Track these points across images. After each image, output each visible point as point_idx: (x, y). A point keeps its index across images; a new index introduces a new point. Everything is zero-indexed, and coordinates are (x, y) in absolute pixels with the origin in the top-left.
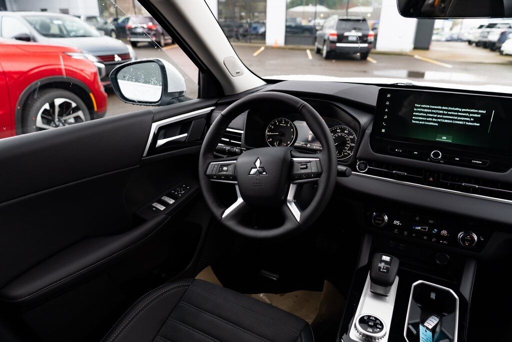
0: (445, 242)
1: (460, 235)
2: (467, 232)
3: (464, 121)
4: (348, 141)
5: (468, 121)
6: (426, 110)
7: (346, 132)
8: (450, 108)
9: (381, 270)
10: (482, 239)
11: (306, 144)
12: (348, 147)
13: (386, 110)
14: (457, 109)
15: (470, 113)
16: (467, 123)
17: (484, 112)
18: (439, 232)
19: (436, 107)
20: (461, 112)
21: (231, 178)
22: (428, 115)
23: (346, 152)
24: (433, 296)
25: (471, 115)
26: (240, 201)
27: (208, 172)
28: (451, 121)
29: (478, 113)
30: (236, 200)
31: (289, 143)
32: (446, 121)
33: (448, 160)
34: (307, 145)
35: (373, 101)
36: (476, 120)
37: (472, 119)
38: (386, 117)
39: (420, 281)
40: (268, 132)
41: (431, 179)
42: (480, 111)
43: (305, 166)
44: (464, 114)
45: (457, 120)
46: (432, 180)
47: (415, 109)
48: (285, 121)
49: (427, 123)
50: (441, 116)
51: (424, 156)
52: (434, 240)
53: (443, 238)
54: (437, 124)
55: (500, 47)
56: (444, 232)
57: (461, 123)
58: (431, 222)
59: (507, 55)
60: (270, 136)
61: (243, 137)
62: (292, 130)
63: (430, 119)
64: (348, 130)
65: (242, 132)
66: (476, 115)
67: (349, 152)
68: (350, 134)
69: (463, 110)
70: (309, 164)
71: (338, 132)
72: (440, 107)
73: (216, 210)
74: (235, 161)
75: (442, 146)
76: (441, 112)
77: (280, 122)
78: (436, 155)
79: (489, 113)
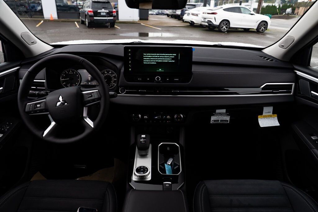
0: (170, 121)
1: (175, 116)
2: (178, 114)
4: (112, 77)
5: (170, 60)
6: (149, 56)
7: (110, 72)
8: (160, 54)
9: (142, 142)
10: (185, 116)
11: (88, 83)
12: (113, 81)
13: (130, 58)
14: (163, 54)
15: (169, 56)
16: (169, 61)
17: (175, 55)
18: (166, 117)
19: (154, 54)
20: (166, 56)
21: (44, 111)
22: (151, 59)
23: (112, 84)
24: (168, 149)
25: (170, 57)
26: (53, 123)
27: (27, 110)
28: (162, 61)
29: (173, 56)
30: (50, 124)
31: (77, 83)
32: (160, 61)
33: (164, 80)
35: (122, 54)
36: (173, 59)
37: (171, 59)
38: (130, 62)
39: (162, 143)
40: (62, 78)
41: (158, 91)
42: (174, 55)
43: (90, 95)
45: (164, 60)
47: (144, 56)
48: (72, 71)
49: (151, 63)
50: (157, 59)
51: (152, 80)
52: (164, 121)
53: (168, 119)
54: (156, 63)
55: (182, 18)
56: (168, 117)
57: (166, 61)
58: (162, 113)
60: (63, 81)
61: (45, 84)
62: (77, 75)
63: (152, 61)
64: (111, 72)
65: (45, 81)
66: (172, 57)
67: (114, 84)
68: (112, 74)
69: (166, 55)
70: (92, 94)
71: (106, 73)
72: (156, 54)
73: (37, 133)
74: (45, 100)
75: (159, 74)
76: (156, 56)
77: (69, 71)
78: (158, 79)
79: (177, 55)
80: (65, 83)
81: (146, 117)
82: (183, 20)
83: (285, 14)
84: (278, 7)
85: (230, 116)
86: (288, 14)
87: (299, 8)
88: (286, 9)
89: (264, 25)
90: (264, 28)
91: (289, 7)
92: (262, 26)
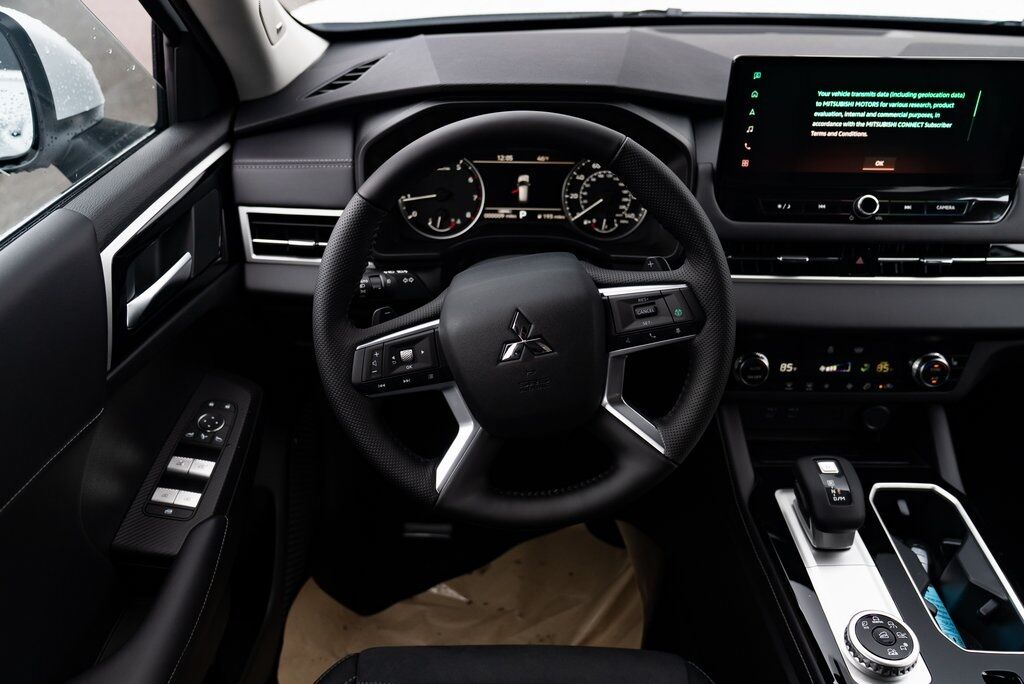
0: (888, 386)
3: (921, 120)
5: (929, 120)
6: (842, 104)
8: (894, 95)
9: (835, 499)
11: (514, 212)
12: (625, 203)
13: (752, 112)
14: (908, 95)
15: (933, 101)
16: (927, 125)
17: (962, 96)
18: (873, 367)
19: (863, 95)
20: (917, 101)
21: (431, 376)
22: (847, 114)
23: (624, 218)
24: (903, 507)
25: (936, 106)
26: (466, 431)
27: (357, 375)
28: (894, 125)
29: (948, 100)
31: (468, 215)
32: (885, 124)
33: (893, 212)
34: (517, 213)
35: (719, 92)
36: (946, 115)
37: (938, 115)
38: (750, 130)
39: (875, 487)
41: (860, 261)
42: (954, 95)
43: (650, 310)
44: (922, 105)
45: (906, 120)
46: (860, 259)
47: (818, 104)
49: (845, 134)
50: (874, 115)
51: (840, 211)
52: (867, 386)
54: (865, 134)
56: (883, 367)
57: (915, 125)
58: (858, 350)
60: (410, 206)
62: (470, 180)
63: (851, 124)
66: (945, 105)
69: (921, 95)
70: (660, 302)
75: (876, 182)
76: (874, 104)
78: (869, 204)
79: (971, 99)
80: (415, 214)
81: (786, 367)
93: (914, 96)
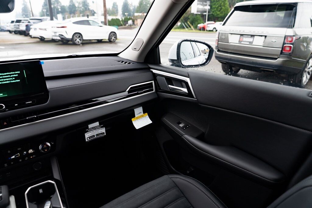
0: (34, 156)
1: (40, 147)
2: (44, 144)
3: (9, 80)
10: (53, 143)
15: (10, 75)
16: (12, 82)
17: (19, 72)
18: (27, 152)
24: (41, 191)
25: (12, 76)
29: (15, 74)
33: (11, 107)
37: (14, 78)
39: (29, 188)
42: (16, 72)
44: (7, 76)
45: (4, 81)
46: (6, 124)
52: (26, 158)
53: (31, 154)
56: (31, 151)
57: (8, 82)
58: (19, 149)
59: (34, 38)
69: (5, 74)
78: (1, 107)
82: (31, 36)
83: (128, 25)
84: (121, 20)
85: (104, 128)
86: (130, 25)
87: (137, 20)
88: (128, 21)
89: (114, 35)
90: (115, 38)
91: (130, 19)
92: (112, 36)
93: (3, 74)
